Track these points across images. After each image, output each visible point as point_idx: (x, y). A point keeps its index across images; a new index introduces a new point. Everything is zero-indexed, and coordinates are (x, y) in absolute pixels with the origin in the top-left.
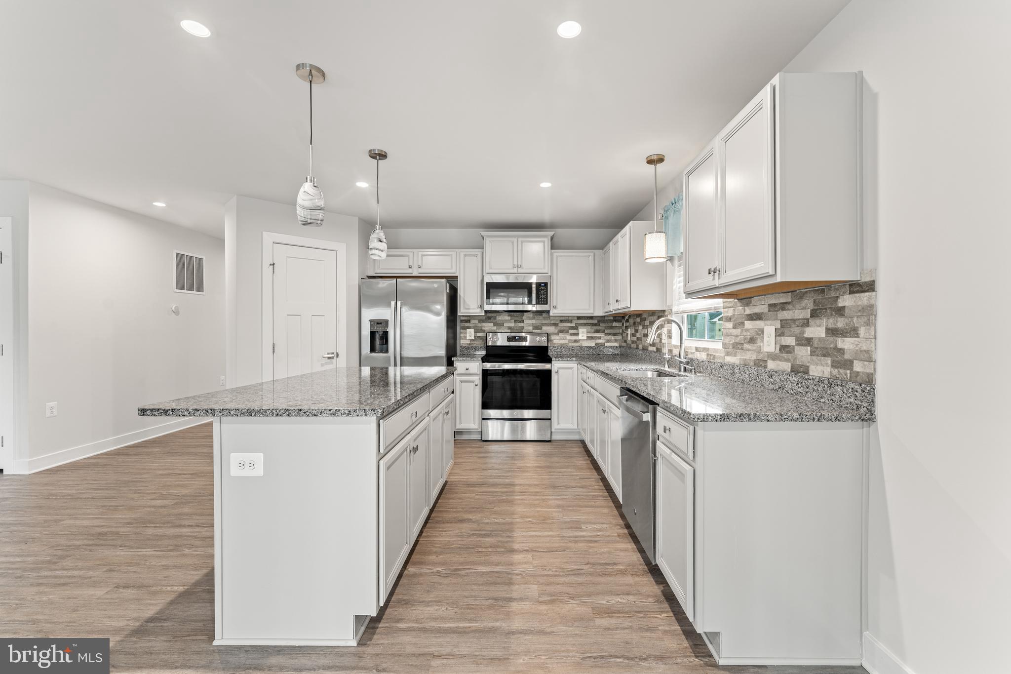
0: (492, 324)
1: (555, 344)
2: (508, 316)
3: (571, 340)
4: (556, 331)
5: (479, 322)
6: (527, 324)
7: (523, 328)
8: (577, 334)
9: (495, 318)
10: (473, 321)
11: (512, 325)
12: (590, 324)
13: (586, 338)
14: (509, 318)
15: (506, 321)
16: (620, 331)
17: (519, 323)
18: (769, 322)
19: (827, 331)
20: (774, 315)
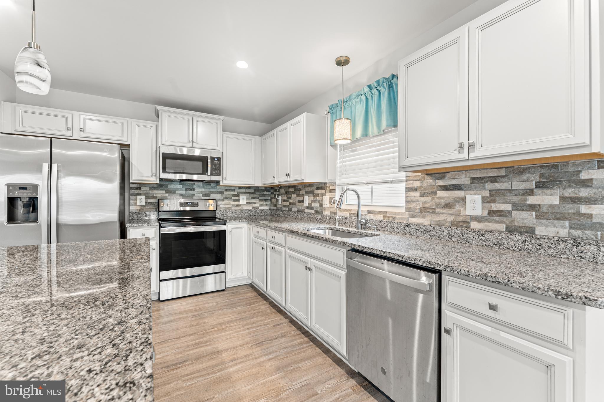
0: (164, 192)
1: (221, 208)
2: (180, 185)
3: (234, 205)
4: (222, 198)
5: (150, 190)
6: (197, 192)
7: (194, 195)
8: (239, 200)
9: (167, 186)
10: (143, 189)
11: (183, 192)
12: (249, 192)
13: (245, 203)
14: (181, 186)
15: (178, 189)
16: (270, 198)
17: (190, 190)
18: (472, 192)
19: (563, 199)
20: (480, 186)
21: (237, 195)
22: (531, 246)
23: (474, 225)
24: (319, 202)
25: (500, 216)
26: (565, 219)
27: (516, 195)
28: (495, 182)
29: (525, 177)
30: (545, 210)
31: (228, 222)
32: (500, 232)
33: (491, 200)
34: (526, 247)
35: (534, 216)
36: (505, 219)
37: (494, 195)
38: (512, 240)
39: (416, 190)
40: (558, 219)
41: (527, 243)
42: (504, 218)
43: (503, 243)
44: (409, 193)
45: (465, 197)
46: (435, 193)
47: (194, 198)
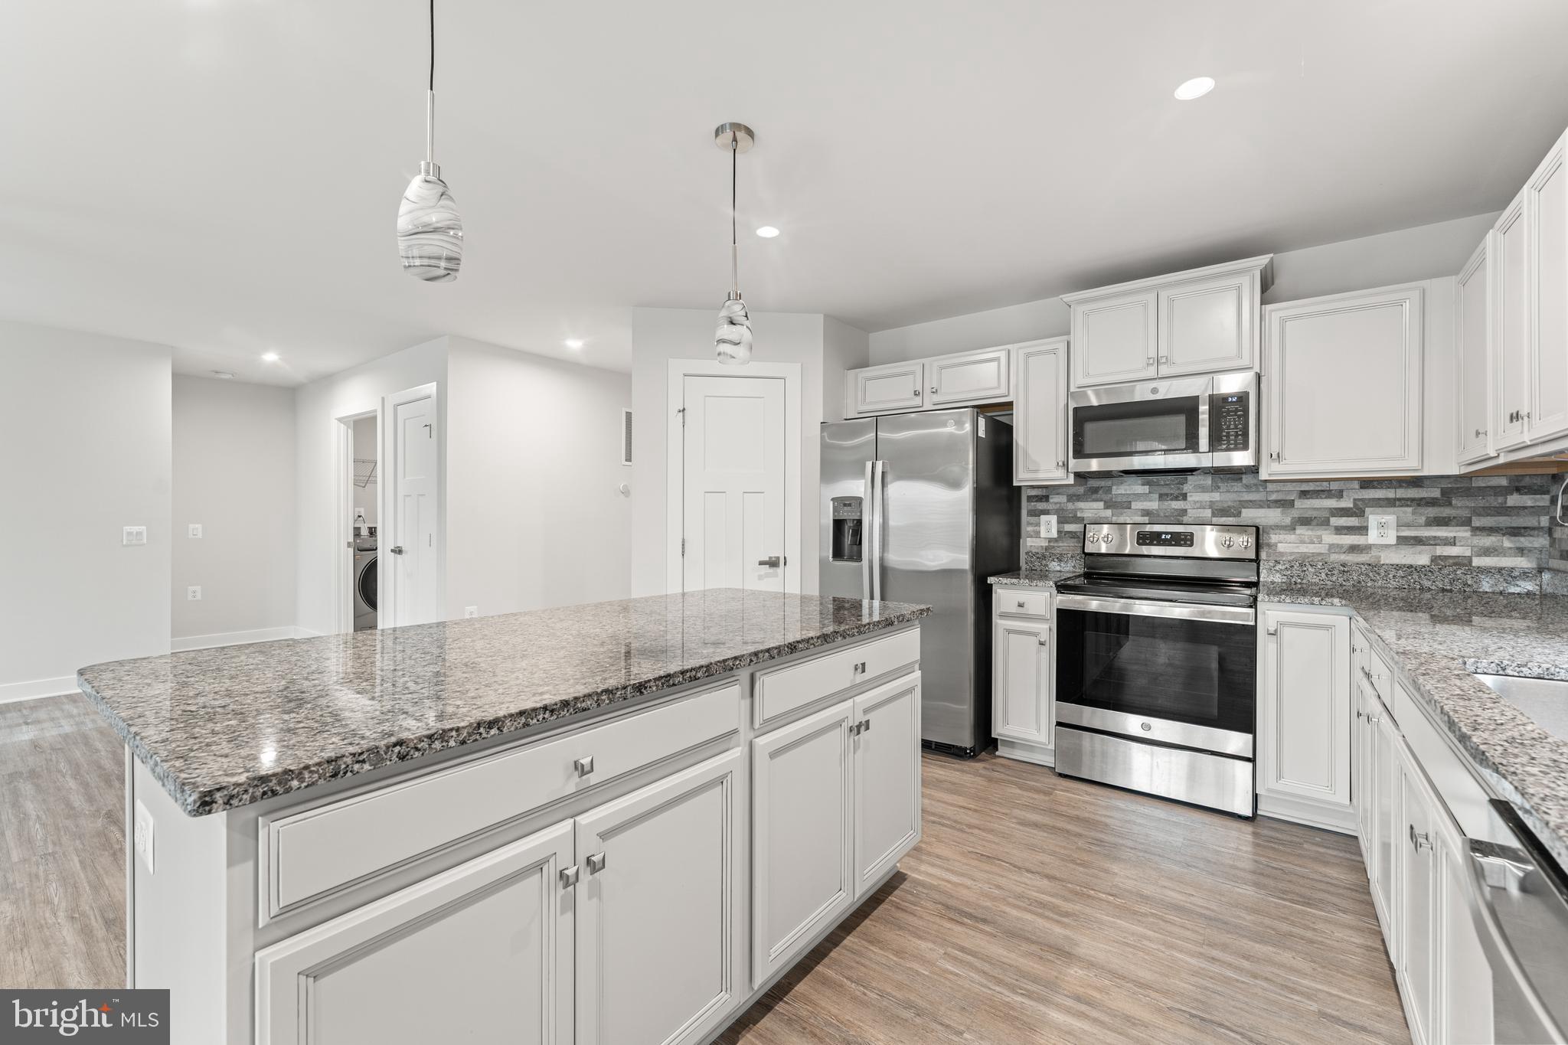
0: (1101, 504)
1: (1282, 554)
2: (1143, 485)
3: (1340, 547)
4: (1288, 521)
5: (1069, 501)
6: (1195, 502)
7: (1184, 512)
8: (1363, 530)
9: (1109, 490)
10: (1054, 499)
11: (1153, 505)
12: (1413, 500)
13: (1393, 541)
14: (1146, 489)
15: (1138, 497)
17: (1172, 500)
21: (1358, 511)
31: (1263, 601)
47: (1185, 519)
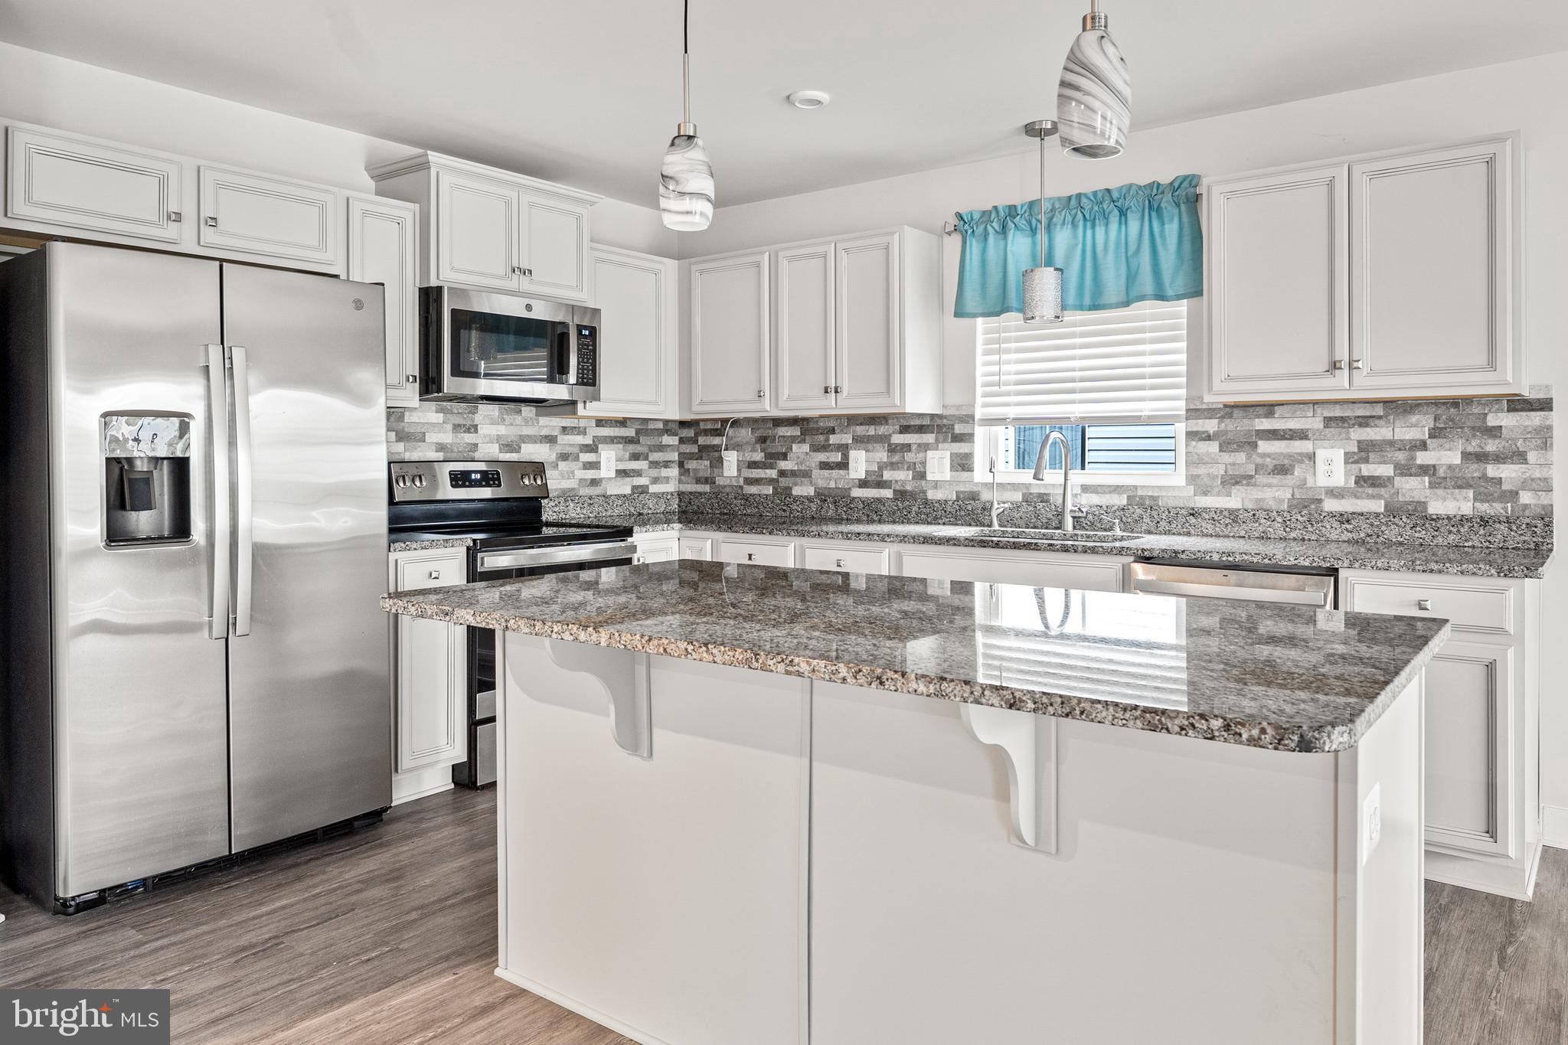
4: (553, 457)
6: (485, 436)
8: (598, 465)
13: (614, 474)
16: (675, 456)
18: (1326, 443)
19: (1466, 456)
20: (1340, 434)
21: (594, 448)
22: (1424, 532)
23: (1331, 505)
24: (911, 466)
25: (1373, 485)
26: (1469, 486)
27: (1400, 450)
28: (1367, 425)
29: (1414, 419)
30: (1441, 472)
32: (1377, 515)
33: (1361, 459)
34: (1417, 535)
35: (1427, 484)
36: (1382, 491)
37: (1365, 451)
38: (1397, 525)
39: (1209, 438)
40: (1460, 487)
41: (1418, 529)
42: (1383, 489)
43: (1382, 532)
44: (1194, 443)
45: (1314, 453)
46: (1254, 445)
47: (477, 455)
